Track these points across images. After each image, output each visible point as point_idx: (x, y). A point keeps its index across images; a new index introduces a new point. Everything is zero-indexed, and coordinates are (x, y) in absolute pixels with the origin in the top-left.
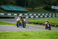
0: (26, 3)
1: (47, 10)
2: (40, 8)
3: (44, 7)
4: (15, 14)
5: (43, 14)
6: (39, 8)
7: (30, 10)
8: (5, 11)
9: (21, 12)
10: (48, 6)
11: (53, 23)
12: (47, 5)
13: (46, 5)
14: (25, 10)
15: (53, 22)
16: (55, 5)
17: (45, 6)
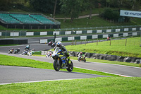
0: (57, 5)
1: (109, 19)
2: (93, 15)
3: (102, 12)
4: (28, 34)
5: (99, 31)
6: (88, 16)
7: (66, 21)
8: (4, 25)
9: (44, 28)
10: (112, 9)
11: (121, 53)
12: (109, 8)
13: (106, 8)
14: (53, 21)
15: (119, 50)
16: (129, 8)
17: (103, 10)
